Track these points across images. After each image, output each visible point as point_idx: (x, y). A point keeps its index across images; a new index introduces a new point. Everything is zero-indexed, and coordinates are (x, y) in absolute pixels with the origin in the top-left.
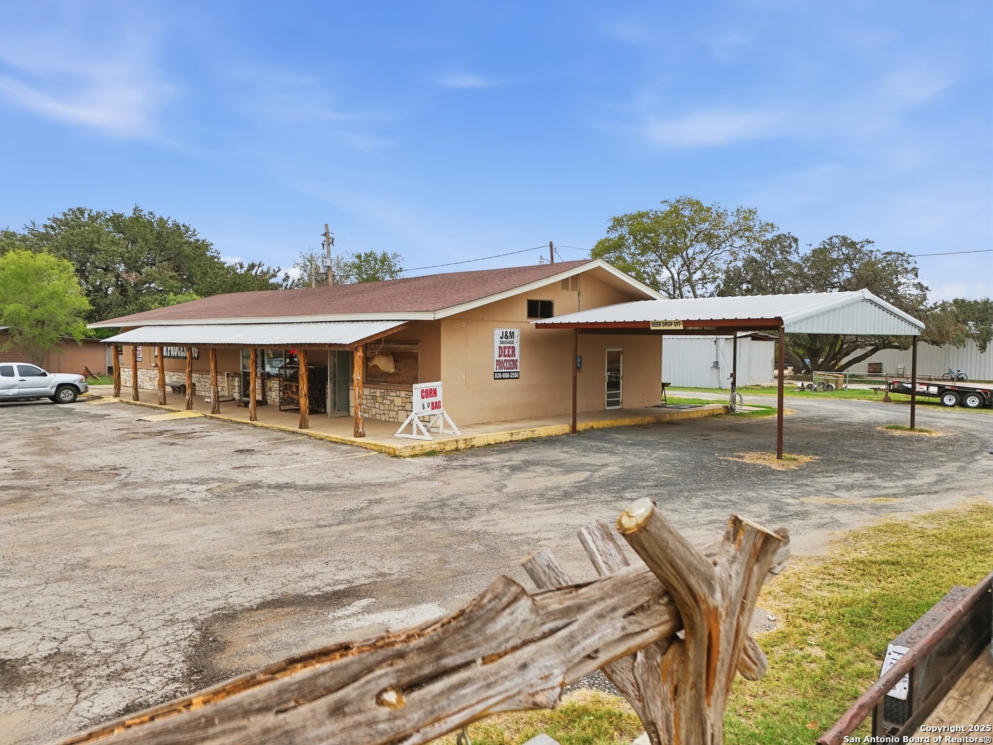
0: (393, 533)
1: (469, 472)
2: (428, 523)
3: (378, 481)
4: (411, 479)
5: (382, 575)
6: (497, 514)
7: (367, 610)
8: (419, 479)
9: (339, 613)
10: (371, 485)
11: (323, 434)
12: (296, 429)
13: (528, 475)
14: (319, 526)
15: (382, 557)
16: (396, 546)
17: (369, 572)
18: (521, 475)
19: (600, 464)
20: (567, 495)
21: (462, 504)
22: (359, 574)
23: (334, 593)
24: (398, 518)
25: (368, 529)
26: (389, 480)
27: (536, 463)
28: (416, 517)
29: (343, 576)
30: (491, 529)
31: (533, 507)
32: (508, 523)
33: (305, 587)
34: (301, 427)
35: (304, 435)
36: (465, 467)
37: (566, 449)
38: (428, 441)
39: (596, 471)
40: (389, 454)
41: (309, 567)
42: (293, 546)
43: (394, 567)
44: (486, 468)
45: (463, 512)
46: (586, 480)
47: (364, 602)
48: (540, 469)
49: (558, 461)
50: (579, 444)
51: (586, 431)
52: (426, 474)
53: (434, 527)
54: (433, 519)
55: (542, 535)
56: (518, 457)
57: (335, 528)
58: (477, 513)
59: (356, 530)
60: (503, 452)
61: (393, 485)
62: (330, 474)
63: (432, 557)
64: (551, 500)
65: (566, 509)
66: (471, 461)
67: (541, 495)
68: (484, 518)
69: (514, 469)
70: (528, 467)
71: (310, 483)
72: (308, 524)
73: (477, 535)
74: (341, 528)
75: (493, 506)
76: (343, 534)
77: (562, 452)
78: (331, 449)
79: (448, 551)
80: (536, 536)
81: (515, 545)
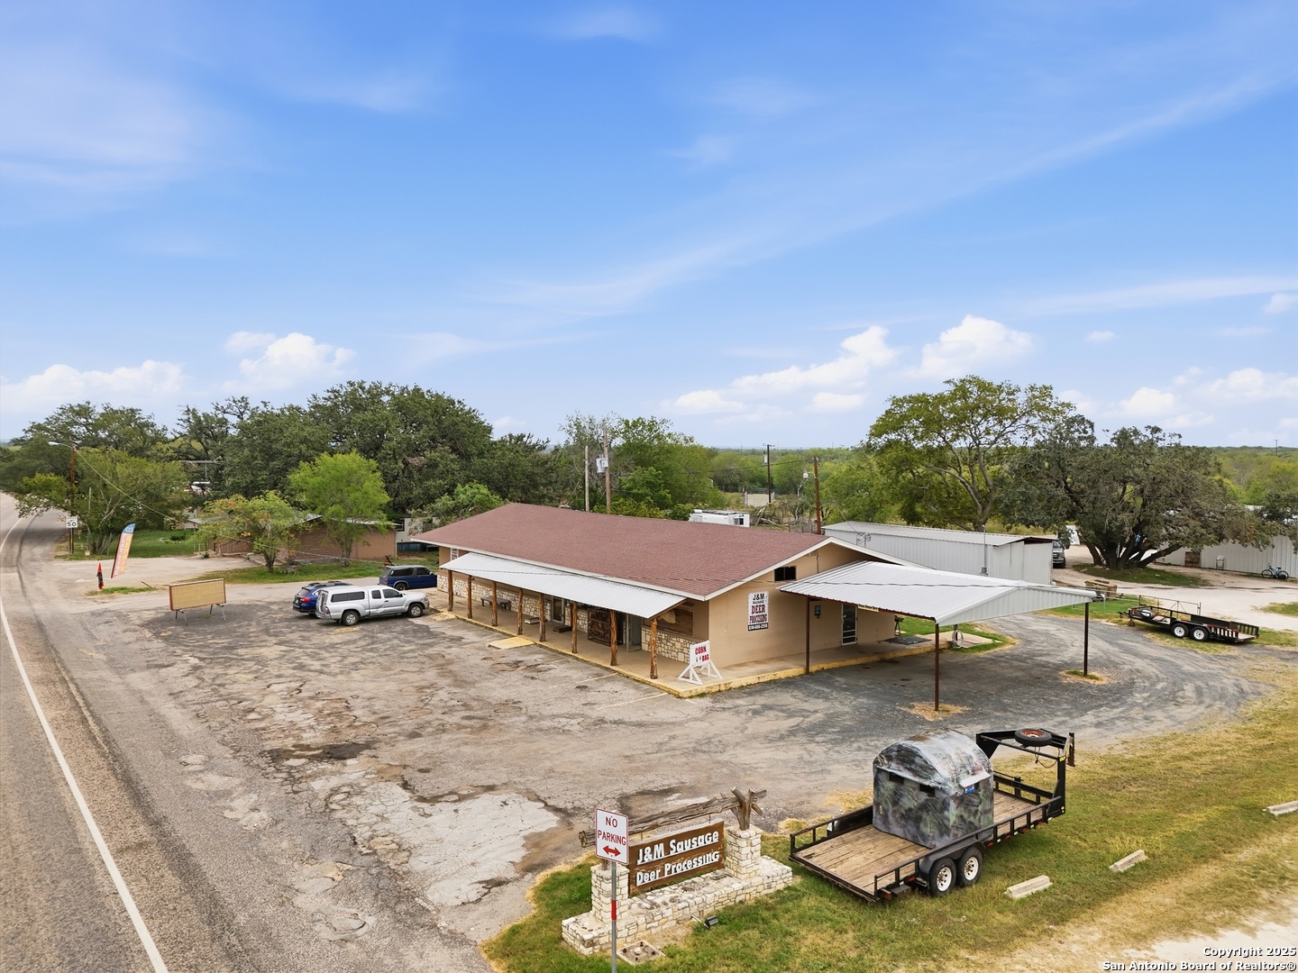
0: (684, 760)
1: (726, 714)
2: (701, 755)
3: (671, 720)
4: (690, 720)
5: (683, 783)
6: (739, 750)
7: (679, 798)
8: (696, 719)
9: (668, 799)
10: (667, 723)
11: (629, 673)
12: (608, 666)
13: (764, 718)
14: (647, 753)
15: (681, 774)
16: (686, 768)
17: (677, 781)
18: (759, 718)
19: (812, 710)
20: (782, 738)
21: (720, 741)
22: (673, 783)
23: (665, 790)
24: (686, 750)
25: (672, 756)
26: (677, 720)
27: (770, 708)
28: (695, 750)
29: (666, 782)
30: (734, 760)
31: (759, 745)
32: (744, 756)
33: (651, 787)
34: (612, 665)
35: (615, 671)
36: (724, 709)
37: (796, 693)
38: (700, 685)
39: (808, 716)
40: (675, 695)
41: (650, 777)
42: (638, 765)
43: (687, 779)
44: (736, 710)
45: (720, 748)
46: (798, 725)
47: (677, 795)
48: (771, 713)
49: (786, 706)
50: (806, 687)
51: (817, 672)
52: (699, 715)
53: (705, 757)
54: (704, 752)
55: (759, 765)
56: (761, 700)
57: (655, 755)
58: (728, 749)
59: (666, 757)
60: (750, 694)
61: (681, 724)
62: (641, 712)
63: (704, 775)
64: (771, 741)
65: (777, 748)
66: (729, 703)
67: (766, 737)
68: (731, 752)
69: (756, 712)
70: (764, 711)
71: (633, 720)
72: (641, 752)
73: (725, 764)
74: (658, 755)
75: (737, 744)
76: (660, 759)
77: (792, 696)
78: (637, 688)
79: (712, 772)
80: (755, 766)
81: (744, 770)
